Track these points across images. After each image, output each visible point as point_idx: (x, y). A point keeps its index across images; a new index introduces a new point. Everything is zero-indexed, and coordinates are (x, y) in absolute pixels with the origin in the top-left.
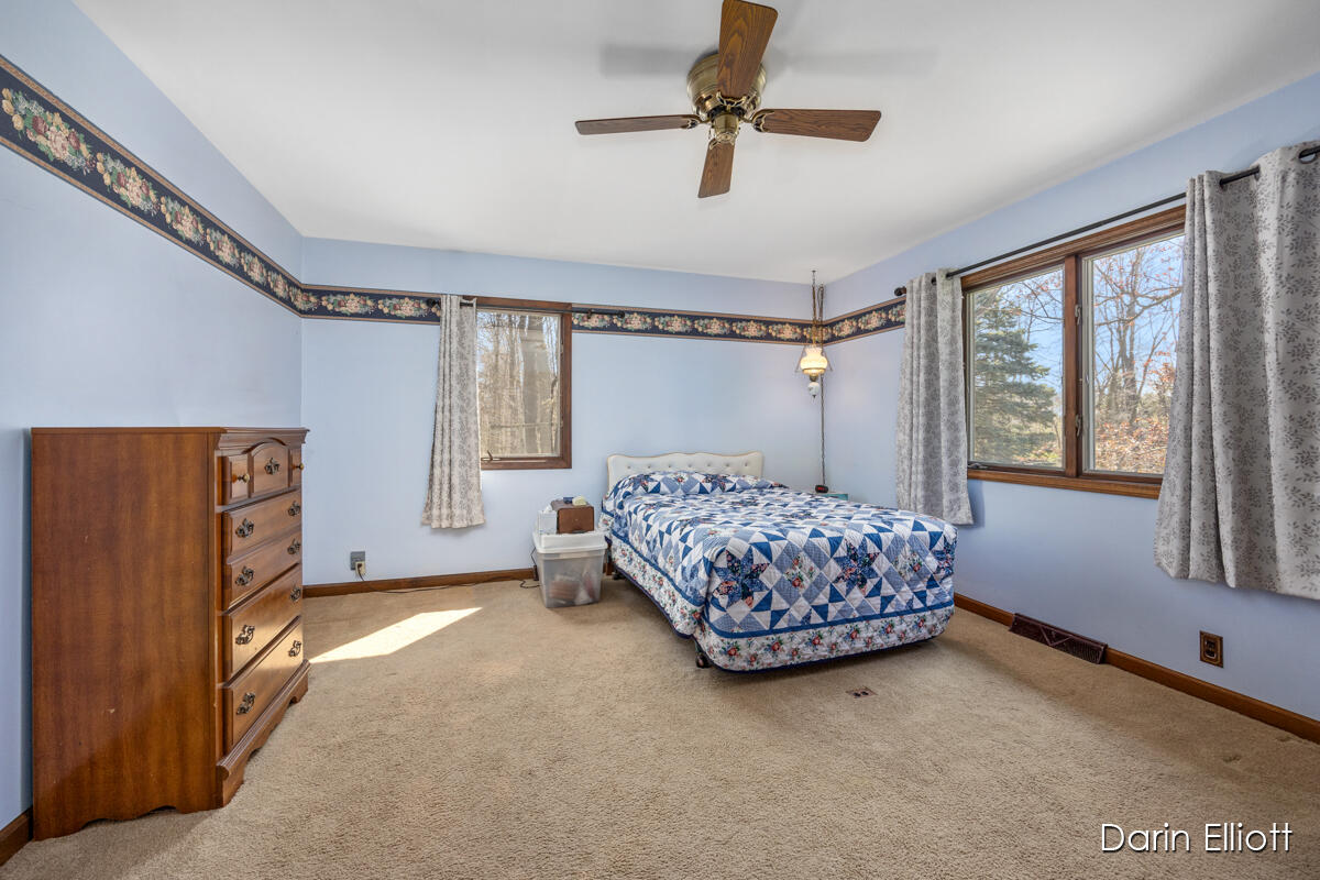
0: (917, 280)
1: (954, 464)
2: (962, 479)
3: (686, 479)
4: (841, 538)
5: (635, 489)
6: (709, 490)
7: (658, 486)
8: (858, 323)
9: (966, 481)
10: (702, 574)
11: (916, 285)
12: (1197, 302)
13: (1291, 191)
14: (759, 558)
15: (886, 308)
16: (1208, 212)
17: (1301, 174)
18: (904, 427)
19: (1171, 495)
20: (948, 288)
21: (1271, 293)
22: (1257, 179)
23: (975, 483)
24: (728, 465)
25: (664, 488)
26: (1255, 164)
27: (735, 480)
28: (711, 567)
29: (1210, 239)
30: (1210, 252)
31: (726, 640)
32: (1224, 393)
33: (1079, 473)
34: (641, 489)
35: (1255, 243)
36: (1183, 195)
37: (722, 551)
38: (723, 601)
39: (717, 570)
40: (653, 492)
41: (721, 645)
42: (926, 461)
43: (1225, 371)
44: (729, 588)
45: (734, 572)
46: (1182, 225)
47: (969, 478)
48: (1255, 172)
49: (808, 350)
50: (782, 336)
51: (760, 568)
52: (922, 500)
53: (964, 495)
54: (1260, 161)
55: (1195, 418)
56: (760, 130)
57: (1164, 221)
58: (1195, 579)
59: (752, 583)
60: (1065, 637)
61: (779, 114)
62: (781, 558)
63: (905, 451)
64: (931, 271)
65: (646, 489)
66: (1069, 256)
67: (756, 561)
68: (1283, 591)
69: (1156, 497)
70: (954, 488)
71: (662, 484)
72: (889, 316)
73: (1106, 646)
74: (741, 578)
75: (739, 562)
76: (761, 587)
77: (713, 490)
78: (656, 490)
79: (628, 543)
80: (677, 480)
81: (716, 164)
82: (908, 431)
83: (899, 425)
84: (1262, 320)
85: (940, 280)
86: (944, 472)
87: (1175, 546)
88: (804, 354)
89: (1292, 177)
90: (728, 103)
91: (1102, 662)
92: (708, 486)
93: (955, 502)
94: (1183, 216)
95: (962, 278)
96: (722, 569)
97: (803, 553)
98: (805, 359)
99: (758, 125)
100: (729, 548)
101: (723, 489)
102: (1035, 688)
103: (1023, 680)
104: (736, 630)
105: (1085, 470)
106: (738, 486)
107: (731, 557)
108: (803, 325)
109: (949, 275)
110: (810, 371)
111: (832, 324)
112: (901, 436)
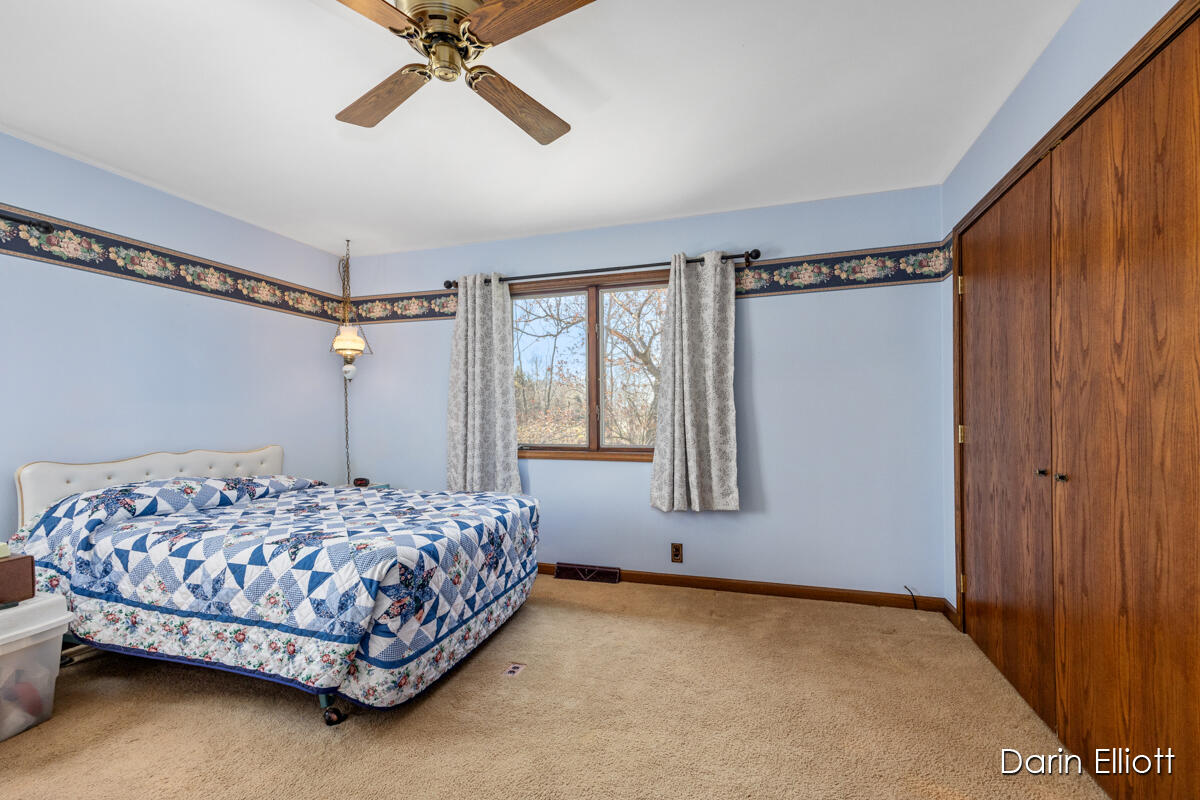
0: (472, 277)
1: (506, 446)
2: (513, 459)
3: (198, 489)
4: (481, 525)
5: (112, 514)
6: (233, 499)
7: (154, 503)
8: (394, 308)
9: (516, 461)
10: (364, 599)
11: (470, 282)
12: (677, 335)
13: (718, 277)
14: (429, 563)
15: (430, 297)
16: (682, 279)
17: (722, 269)
18: (457, 415)
19: (661, 458)
20: (500, 292)
21: (711, 335)
22: (702, 265)
23: (523, 461)
24: (238, 465)
25: (163, 505)
26: (701, 256)
27: (266, 482)
28: (376, 588)
29: (684, 295)
30: (684, 305)
31: (396, 671)
32: (691, 393)
33: (598, 448)
34: (122, 512)
35: (699, 303)
36: (669, 264)
37: (393, 565)
38: (393, 625)
39: (385, 590)
40: (145, 513)
41: (391, 678)
42: (481, 446)
43: (691, 379)
44: (402, 607)
45: (407, 586)
46: (667, 282)
47: (519, 457)
48: (702, 260)
49: (342, 328)
50: (300, 306)
51: (430, 575)
52: (478, 482)
53: (515, 473)
54: (705, 256)
55: (677, 408)
56: (470, 85)
57: (656, 276)
58: (678, 511)
59: (424, 592)
60: (593, 571)
61: (498, 79)
62: (445, 558)
63: (459, 437)
64: (486, 273)
65: (132, 511)
66: (591, 286)
67: (427, 568)
68: (715, 508)
69: (651, 461)
70: (507, 467)
71: (159, 499)
72: (434, 305)
73: (619, 569)
74: (413, 591)
75: (412, 572)
76: (431, 594)
77: (238, 498)
78: (151, 510)
79: (119, 599)
80: (185, 491)
81: (390, 92)
82: (461, 418)
83: (450, 412)
84: (703, 350)
85: (494, 282)
86: (499, 453)
87: (666, 490)
88: (338, 333)
89: (719, 269)
90: (468, 39)
91: (620, 581)
92: (232, 495)
93: (507, 481)
94: (668, 276)
95: (510, 285)
96: (393, 587)
97: (460, 548)
98: (338, 337)
99: (473, 79)
100: (401, 559)
101: (252, 495)
102: (605, 612)
103: (595, 610)
104: (407, 654)
105: (602, 446)
106: (271, 490)
107: (404, 567)
108: (324, 299)
109: (501, 280)
110: (344, 353)
111: (357, 303)
112: (453, 423)
